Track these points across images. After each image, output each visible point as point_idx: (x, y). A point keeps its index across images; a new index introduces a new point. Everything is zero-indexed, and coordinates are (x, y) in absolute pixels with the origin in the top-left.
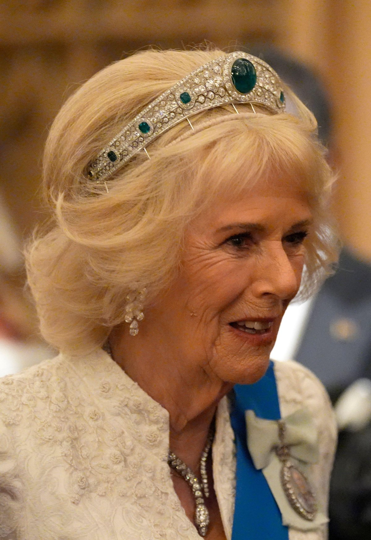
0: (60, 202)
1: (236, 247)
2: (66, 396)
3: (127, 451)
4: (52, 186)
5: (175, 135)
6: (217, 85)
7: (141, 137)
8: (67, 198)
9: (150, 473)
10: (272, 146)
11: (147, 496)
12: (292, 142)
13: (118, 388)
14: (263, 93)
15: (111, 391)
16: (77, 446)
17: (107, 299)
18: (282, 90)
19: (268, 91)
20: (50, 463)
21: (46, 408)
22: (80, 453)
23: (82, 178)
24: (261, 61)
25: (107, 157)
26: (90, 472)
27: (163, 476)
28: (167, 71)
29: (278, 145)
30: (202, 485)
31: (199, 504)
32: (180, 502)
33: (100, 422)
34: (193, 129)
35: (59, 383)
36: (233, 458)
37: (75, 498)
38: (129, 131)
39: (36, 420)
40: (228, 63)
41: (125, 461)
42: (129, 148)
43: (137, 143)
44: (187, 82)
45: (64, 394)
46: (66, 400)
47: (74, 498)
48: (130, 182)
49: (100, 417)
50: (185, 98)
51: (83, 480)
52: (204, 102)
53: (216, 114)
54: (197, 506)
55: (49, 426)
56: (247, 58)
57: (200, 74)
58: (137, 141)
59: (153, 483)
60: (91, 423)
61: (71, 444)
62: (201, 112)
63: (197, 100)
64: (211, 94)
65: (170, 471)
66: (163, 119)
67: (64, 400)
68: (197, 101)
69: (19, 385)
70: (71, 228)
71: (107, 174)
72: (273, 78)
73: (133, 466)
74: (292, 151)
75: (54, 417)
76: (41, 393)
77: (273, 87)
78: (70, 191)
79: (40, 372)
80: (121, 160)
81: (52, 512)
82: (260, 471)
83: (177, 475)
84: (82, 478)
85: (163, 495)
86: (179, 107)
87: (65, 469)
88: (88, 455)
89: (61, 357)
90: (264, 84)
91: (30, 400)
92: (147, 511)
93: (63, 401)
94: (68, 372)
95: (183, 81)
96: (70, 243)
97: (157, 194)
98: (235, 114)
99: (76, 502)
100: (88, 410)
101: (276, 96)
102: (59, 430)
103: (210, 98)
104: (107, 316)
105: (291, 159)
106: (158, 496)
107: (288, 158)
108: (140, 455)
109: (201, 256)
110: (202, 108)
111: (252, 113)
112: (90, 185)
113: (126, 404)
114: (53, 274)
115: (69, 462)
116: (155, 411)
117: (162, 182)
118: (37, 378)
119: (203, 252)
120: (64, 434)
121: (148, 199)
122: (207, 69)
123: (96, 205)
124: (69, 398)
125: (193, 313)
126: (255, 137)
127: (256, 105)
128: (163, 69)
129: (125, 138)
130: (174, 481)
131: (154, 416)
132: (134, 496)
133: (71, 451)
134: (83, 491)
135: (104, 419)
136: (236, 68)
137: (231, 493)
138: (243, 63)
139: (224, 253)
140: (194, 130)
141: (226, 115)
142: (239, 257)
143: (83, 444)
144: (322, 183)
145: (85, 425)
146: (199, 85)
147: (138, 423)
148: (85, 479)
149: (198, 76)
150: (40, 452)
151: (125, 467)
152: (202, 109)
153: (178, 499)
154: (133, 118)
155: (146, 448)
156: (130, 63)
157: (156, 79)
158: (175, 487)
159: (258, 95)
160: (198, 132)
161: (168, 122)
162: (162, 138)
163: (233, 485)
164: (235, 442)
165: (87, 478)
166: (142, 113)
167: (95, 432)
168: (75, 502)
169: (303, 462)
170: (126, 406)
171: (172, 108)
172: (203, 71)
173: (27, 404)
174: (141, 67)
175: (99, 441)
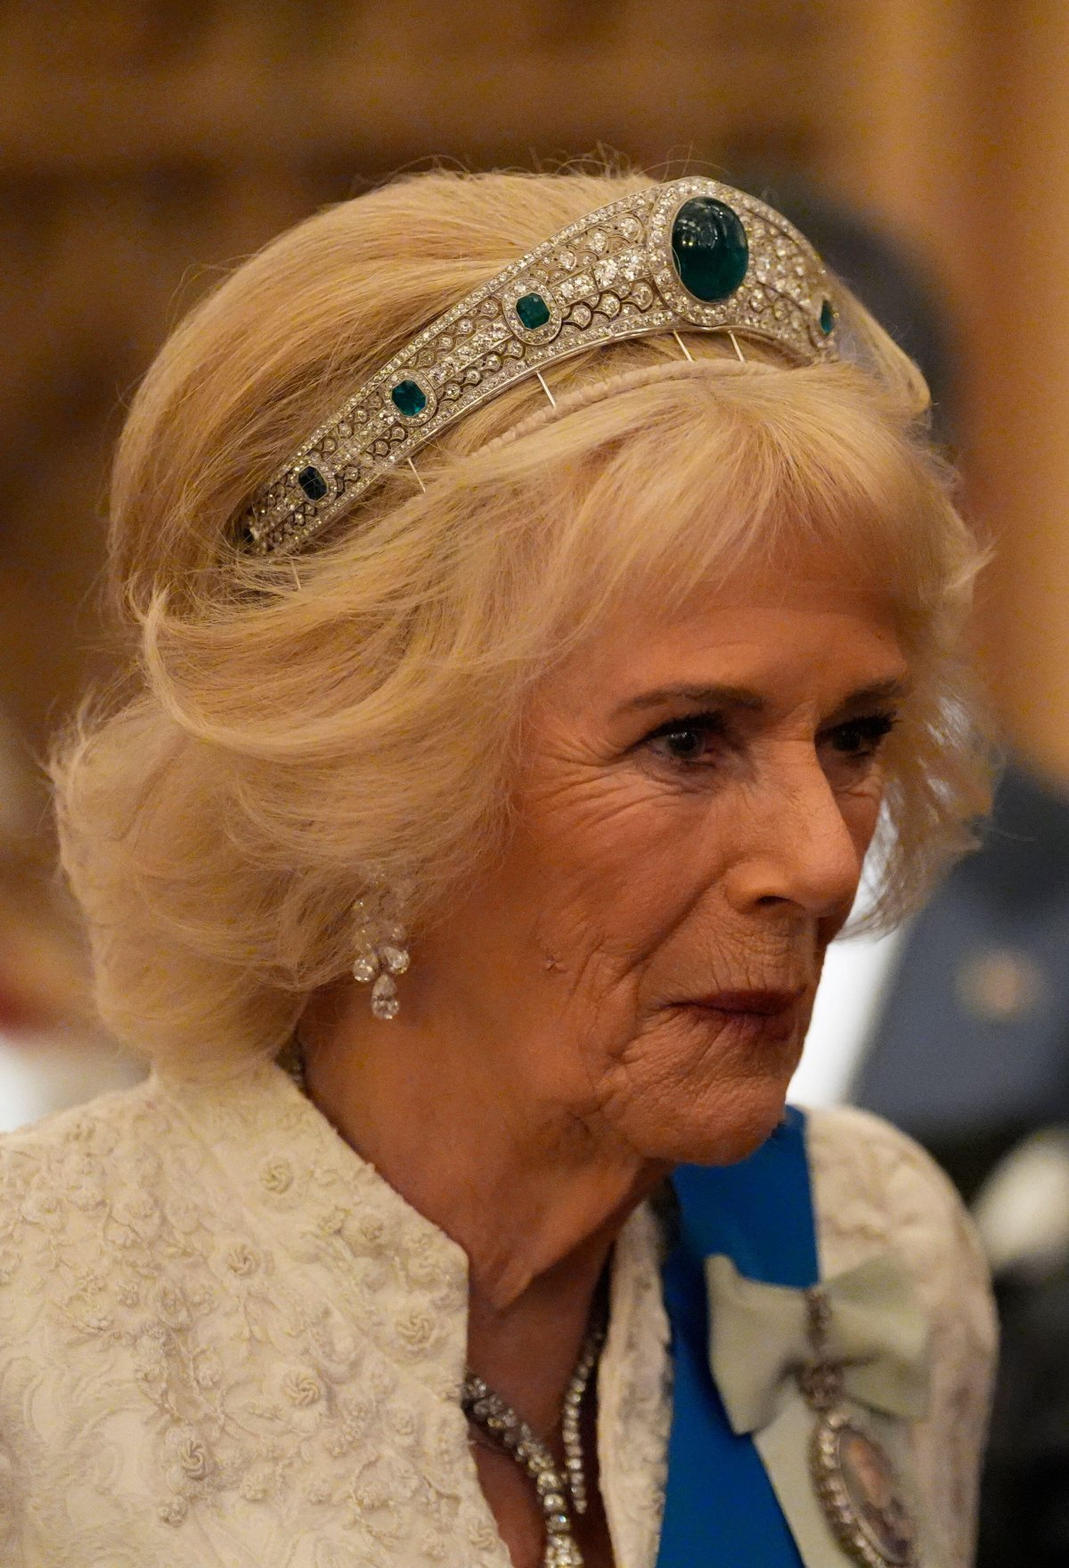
0: (154, 618)
1: (678, 761)
2: (157, 1203)
3: (339, 1370)
4: (135, 571)
5: (502, 419)
6: (630, 276)
7: (400, 425)
8: (179, 606)
9: (407, 1434)
10: (788, 455)
11: (391, 1503)
12: (849, 447)
13: (316, 1179)
14: (769, 303)
15: (294, 1186)
16: (183, 1349)
17: (289, 908)
18: (828, 297)
19: (784, 296)
20: (98, 1399)
21: (96, 1236)
22: (192, 1373)
23: (222, 548)
24: (763, 208)
25: (299, 486)
26: (223, 1429)
27: (444, 1446)
28: (479, 232)
29: (808, 456)
30: (564, 1476)
31: (557, 1533)
32: (495, 1524)
33: (256, 1282)
34: (555, 403)
35: (139, 1160)
36: (664, 1398)
37: (170, 1505)
38: (362, 408)
39: (62, 1269)
40: (662, 211)
41: (331, 1397)
42: (360, 458)
43: (388, 444)
44: (538, 263)
45: (151, 1195)
46: (157, 1214)
47: (166, 1505)
48: (366, 559)
49: (258, 1265)
50: (533, 313)
51: (197, 1454)
52: (589, 325)
53: (625, 361)
54: (550, 1538)
55: (100, 1289)
56: (722, 199)
57: (577, 241)
58: (386, 438)
59: (415, 1466)
60: (233, 1283)
61: (164, 1344)
62: (579, 355)
63: (568, 317)
64: (609, 302)
65: (467, 1429)
66: (465, 374)
67: (149, 1212)
68: (567, 321)
69: (17, 1166)
70: (187, 697)
71: (299, 536)
72: (801, 260)
73: (355, 1413)
74: (848, 473)
75: (116, 1262)
76: (83, 1189)
77: (799, 286)
78: (185, 586)
79: (85, 1129)
80: (339, 494)
81: (100, 1548)
82: (748, 1438)
83: (490, 1445)
84: (194, 1445)
85: (445, 1500)
86: (514, 338)
87: (145, 1419)
88: (217, 1378)
89: (153, 1084)
90: (772, 277)
91: (49, 1211)
92: (390, 1549)
93: (146, 1216)
94: (169, 1130)
95: (525, 260)
96: (185, 739)
97: (444, 595)
98: (683, 362)
99: (174, 1518)
100: (224, 1245)
101: (809, 314)
102: (129, 1302)
103: (608, 313)
104: (290, 962)
105: (845, 494)
106: (428, 1504)
107: (835, 493)
108: (377, 1381)
109: (573, 784)
110: (581, 342)
111: (732, 361)
112: (247, 570)
113: (338, 1226)
114: (132, 836)
115: (157, 1397)
116: (424, 1250)
117: (458, 558)
118: (74, 1146)
119: (579, 772)
120: (144, 1316)
121: (417, 609)
122: (599, 227)
123: (259, 626)
124: (168, 1206)
125: (553, 959)
126: (739, 431)
127: (746, 339)
128: (472, 225)
129: (353, 429)
130: (478, 1461)
131: (421, 1266)
132: (352, 1503)
133: (164, 1364)
134: (198, 1486)
135: (270, 1272)
136: (686, 225)
137: (652, 1503)
138: (707, 211)
139: (640, 778)
140: (558, 405)
141: (654, 364)
142: (687, 791)
143: (203, 1346)
144: (940, 572)
145: (212, 1288)
146: (573, 274)
147: (373, 1286)
148: (202, 1450)
149: (571, 248)
150: (69, 1367)
151: (328, 1417)
152: (582, 346)
153: (491, 1516)
154: (376, 370)
155: (398, 1361)
156: (374, 209)
157: (446, 257)
158: (484, 1480)
159: (751, 307)
160: (567, 412)
161: (480, 381)
162: (462, 428)
163: (656, 1479)
164: (671, 1349)
165: (210, 1446)
166: (404, 354)
167: (241, 1309)
168: (170, 1518)
169: (881, 1415)
170: (339, 1232)
171: (494, 341)
172: (586, 233)
173: (37, 1220)
174: (404, 219)
175: (252, 1338)
